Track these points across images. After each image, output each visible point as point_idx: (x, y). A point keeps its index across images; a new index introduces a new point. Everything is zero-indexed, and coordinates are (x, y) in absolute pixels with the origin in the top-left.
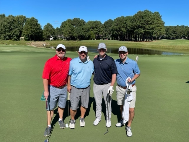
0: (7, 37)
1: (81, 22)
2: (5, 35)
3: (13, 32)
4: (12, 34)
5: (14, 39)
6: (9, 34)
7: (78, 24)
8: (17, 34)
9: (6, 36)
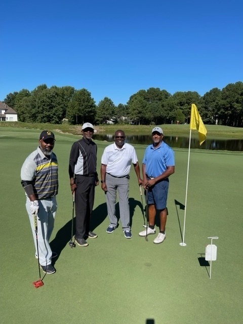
0: (45, 119)
1: (161, 94)
2: (42, 115)
3: (54, 111)
4: (52, 115)
5: (54, 121)
6: (48, 114)
7: (156, 98)
8: (59, 114)
9: (44, 117)
